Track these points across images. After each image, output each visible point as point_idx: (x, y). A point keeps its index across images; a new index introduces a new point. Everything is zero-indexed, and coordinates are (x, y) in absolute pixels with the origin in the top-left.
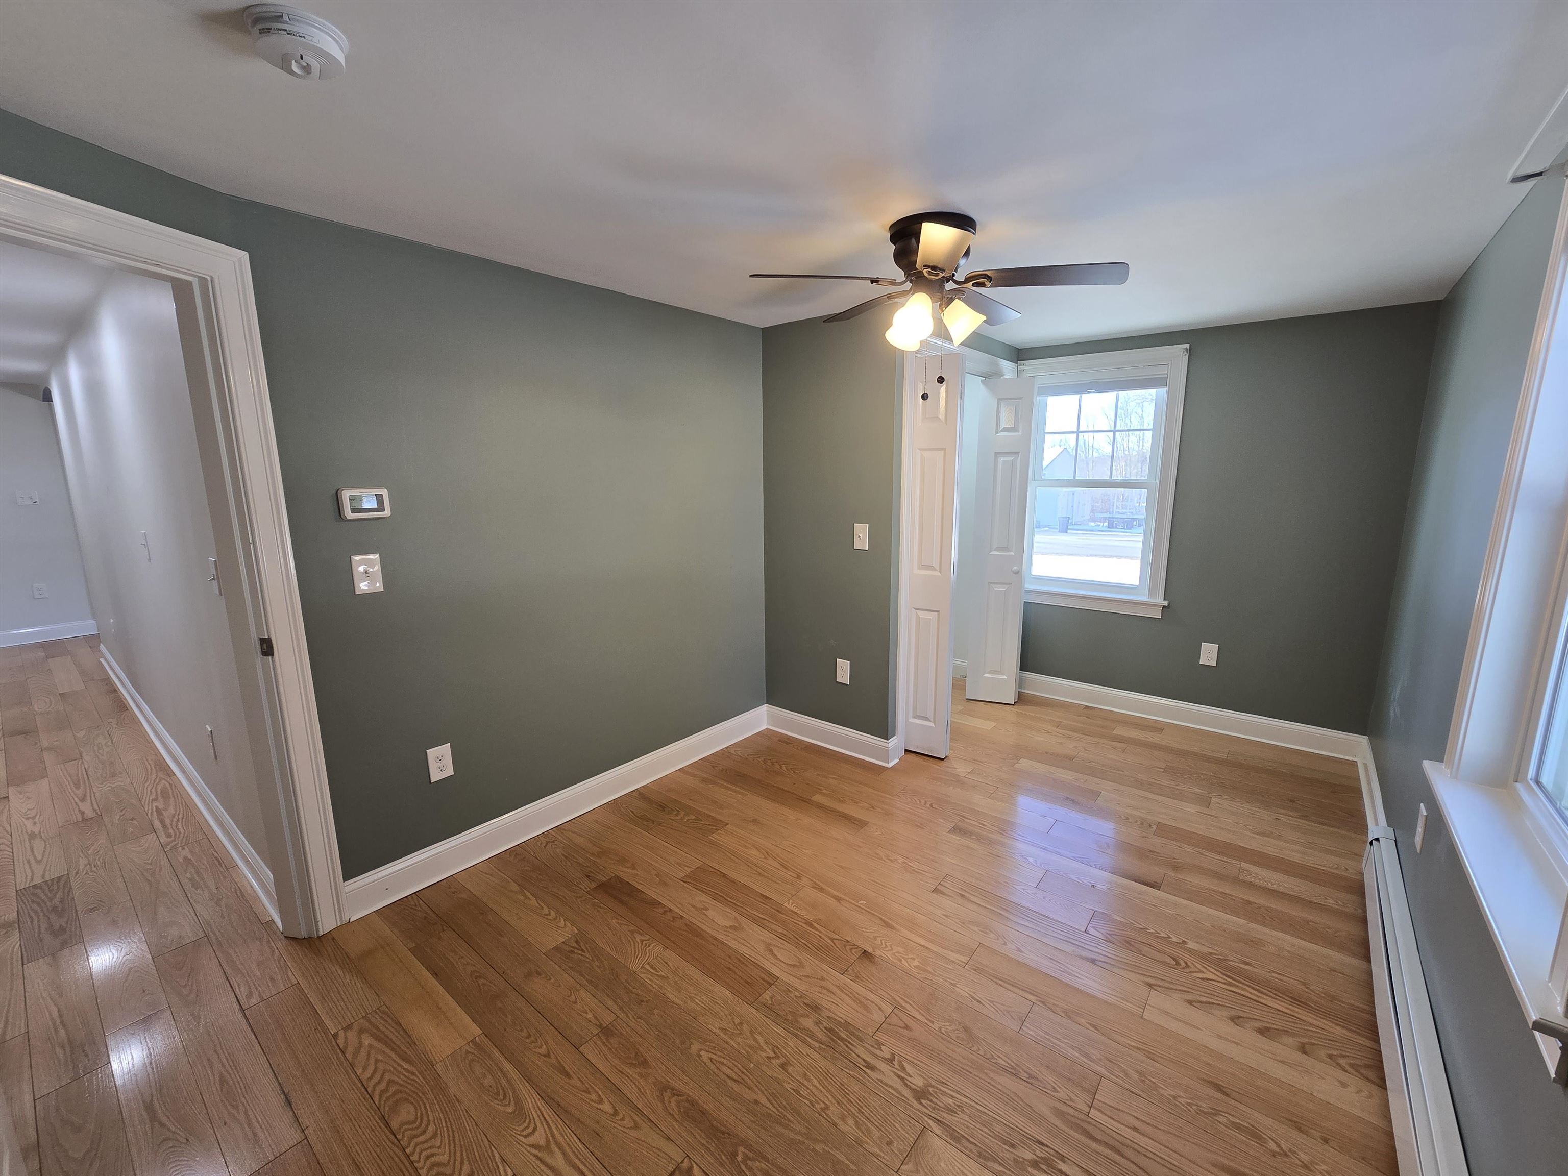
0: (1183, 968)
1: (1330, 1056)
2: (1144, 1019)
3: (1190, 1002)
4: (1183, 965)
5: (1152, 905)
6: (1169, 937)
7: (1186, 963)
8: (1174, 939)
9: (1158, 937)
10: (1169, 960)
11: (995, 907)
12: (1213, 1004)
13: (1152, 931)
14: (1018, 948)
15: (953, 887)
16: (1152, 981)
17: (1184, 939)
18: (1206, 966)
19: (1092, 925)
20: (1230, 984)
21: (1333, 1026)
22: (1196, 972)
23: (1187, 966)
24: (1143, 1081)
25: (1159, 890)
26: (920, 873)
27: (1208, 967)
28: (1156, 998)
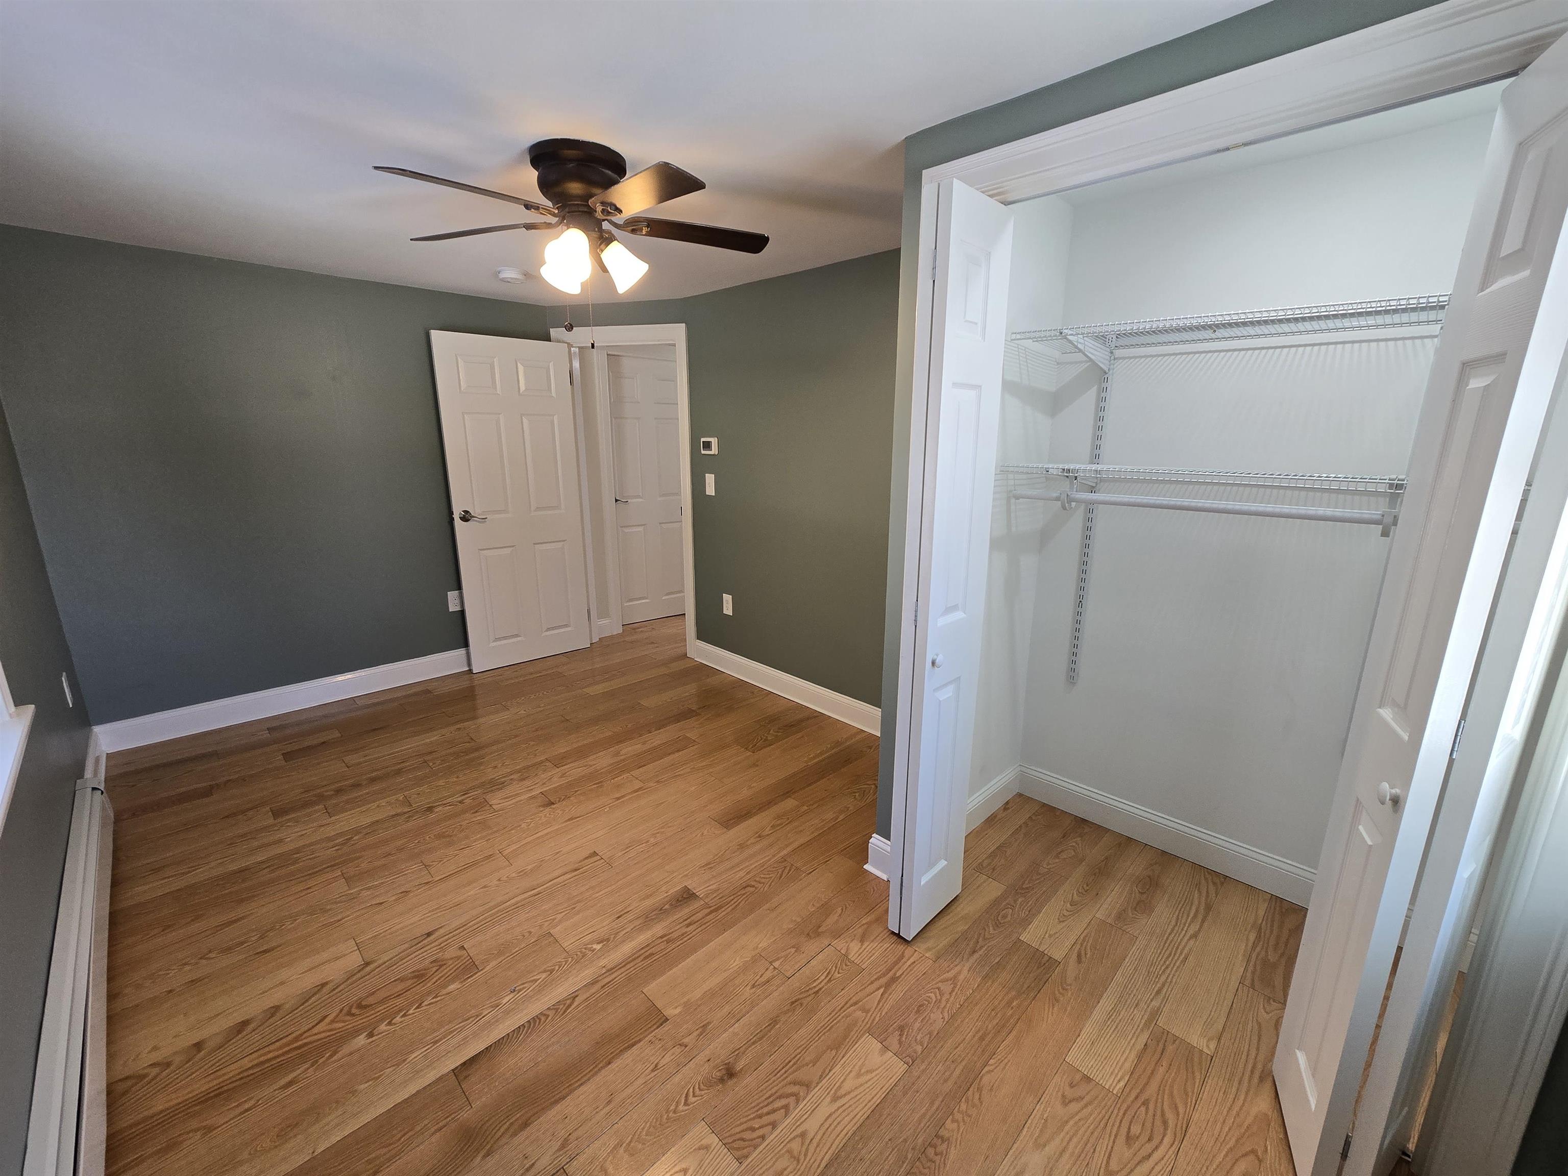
0: (351, 1007)
1: (168, 1064)
2: (350, 939)
3: (323, 985)
4: (354, 1011)
5: (441, 1039)
6: (390, 1024)
7: (353, 1015)
8: (383, 1027)
9: (400, 1011)
10: (371, 1000)
11: (546, 888)
12: (303, 1004)
13: (411, 1012)
14: (487, 887)
15: (592, 867)
16: (368, 969)
17: (374, 1038)
18: (332, 1033)
19: (465, 956)
20: (297, 1039)
21: (167, 1105)
22: (337, 1016)
23: (350, 1014)
24: (321, 909)
25: (453, 1070)
26: (625, 849)
27: (329, 1034)
28: (354, 960)
